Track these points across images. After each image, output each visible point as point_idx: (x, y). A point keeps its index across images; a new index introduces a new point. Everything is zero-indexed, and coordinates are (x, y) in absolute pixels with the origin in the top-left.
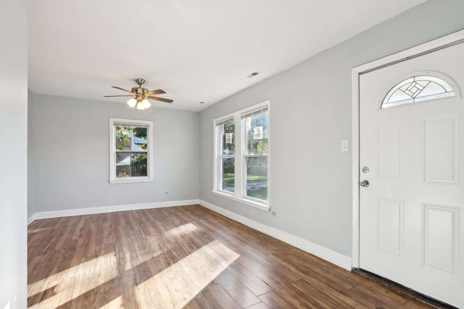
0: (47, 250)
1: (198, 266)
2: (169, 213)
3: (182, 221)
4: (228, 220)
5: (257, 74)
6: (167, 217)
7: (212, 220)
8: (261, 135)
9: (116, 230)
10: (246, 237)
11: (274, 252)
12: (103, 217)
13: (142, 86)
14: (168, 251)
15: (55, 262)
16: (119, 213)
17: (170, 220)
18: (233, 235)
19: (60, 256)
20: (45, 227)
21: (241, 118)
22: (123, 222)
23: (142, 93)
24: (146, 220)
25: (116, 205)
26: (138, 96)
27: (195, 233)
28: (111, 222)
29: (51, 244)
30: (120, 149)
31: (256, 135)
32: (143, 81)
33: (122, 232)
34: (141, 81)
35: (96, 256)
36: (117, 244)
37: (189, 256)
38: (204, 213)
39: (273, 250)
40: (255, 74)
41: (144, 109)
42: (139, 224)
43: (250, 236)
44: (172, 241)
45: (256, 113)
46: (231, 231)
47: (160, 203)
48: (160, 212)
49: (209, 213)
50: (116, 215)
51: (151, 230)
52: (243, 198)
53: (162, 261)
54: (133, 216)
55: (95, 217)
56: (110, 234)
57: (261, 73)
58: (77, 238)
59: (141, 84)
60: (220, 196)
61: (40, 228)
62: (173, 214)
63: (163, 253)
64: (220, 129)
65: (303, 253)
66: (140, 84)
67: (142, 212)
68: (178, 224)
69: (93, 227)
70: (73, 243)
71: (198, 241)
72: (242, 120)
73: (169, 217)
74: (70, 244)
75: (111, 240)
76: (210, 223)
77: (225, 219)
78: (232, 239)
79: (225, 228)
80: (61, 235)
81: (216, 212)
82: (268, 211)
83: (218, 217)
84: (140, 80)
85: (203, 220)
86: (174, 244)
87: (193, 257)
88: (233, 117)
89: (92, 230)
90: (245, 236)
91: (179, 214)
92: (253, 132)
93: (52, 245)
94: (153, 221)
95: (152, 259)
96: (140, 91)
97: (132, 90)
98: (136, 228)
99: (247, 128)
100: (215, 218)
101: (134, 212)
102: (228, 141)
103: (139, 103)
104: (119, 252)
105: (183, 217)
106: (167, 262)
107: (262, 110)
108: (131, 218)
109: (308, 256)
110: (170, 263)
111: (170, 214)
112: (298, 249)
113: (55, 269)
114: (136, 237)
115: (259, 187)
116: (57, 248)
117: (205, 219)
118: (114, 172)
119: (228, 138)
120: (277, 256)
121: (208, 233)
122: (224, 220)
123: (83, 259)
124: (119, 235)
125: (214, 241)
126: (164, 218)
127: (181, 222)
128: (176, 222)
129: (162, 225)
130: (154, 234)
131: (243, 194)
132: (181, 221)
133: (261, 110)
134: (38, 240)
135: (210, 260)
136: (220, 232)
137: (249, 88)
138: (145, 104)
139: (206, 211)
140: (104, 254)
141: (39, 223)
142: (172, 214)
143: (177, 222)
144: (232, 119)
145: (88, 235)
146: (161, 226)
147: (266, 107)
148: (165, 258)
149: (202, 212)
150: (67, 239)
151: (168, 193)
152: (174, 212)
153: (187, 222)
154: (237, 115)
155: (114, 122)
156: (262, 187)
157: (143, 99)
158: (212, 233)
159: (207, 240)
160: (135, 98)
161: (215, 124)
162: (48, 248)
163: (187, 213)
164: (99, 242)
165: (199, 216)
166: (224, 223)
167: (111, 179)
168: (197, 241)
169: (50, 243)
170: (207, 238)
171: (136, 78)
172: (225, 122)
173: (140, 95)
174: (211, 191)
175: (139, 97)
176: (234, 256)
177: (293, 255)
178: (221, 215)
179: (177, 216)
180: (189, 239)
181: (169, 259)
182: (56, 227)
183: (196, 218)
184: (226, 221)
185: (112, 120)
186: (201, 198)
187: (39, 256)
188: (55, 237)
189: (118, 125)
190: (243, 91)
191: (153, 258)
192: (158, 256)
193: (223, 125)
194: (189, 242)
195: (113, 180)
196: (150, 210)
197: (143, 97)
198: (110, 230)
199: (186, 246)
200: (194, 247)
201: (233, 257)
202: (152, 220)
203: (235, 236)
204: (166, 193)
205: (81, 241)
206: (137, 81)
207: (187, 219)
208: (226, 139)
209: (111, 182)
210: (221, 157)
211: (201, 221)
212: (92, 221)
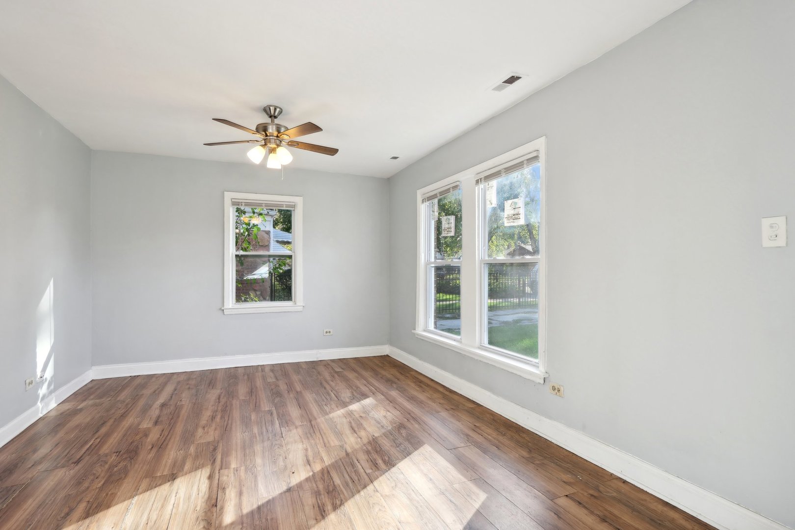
0: (85, 453)
1: (388, 523)
2: (330, 373)
3: (355, 394)
4: (447, 393)
5: (518, 78)
6: (326, 381)
7: (415, 393)
8: (522, 216)
9: (226, 410)
10: (492, 439)
11: (570, 490)
12: (209, 378)
13: (276, 121)
14: (322, 471)
15: (88, 488)
16: (240, 370)
17: (333, 389)
18: (464, 434)
19: (102, 471)
20: (100, 398)
21: (475, 182)
22: (242, 390)
23: (275, 133)
24: (286, 387)
25: (234, 355)
26: (268, 140)
27: (382, 424)
28: (221, 389)
29: (96, 439)
30: (245, 250)
31: (508, 218)
32: (278, 110)
33: (236, 414)
34: (275, 109)
35: (173, 477)
36: (221, 445)
37: (368, 488)
38: (398, 374)
39: (564, 482)
40: (512, 80)
41: (280, 167)
42: (272, 395)
43: (501, 438)
44: (332, 444)
45: (509, 170)
46: (457, 423)
47: (314, 352)
48: (314, 370)
49: (408, 375)
50: (233, 375)
51: (294, 412)
52: (479, 348)
53: (309, 500)
54: (264, 378)
55: (195, 377)
56: (213, 418)
57: (528, 75)
58: (150, 425)
59: (275, 117)
60: (430, 342)
61: (92, 399)
62: (339, 376)
63: (313, 476)
64: (430, 207)
65: (644, 497)
66: (273, 118)
67: (282, 370)
68: (348, 400)
69: (186, 399)
70: (138, 437)
71: (388, 445)
72: (477, 188)
73: (331, 383)
74: (131, 441)
75: (212, 435)
76: (412, 399)
77: (441, 389)
78: (462, 445)
79: (444, 414)
80: (123, 416)
81: (421, 374)
82: (542, 382)
83: (428, 386)
84: (272, 109)
85: (397, 392)
86: (336, 454)
87: (378, 494)
88: (458, 183)
89: (182, 406)
90: (489, 437)
91: (351, 375)
92: (503, 210)
93: (99, 440)
94: (298, 389)
95: (287, 494)
96: (272, 130)
97: (257, 129)
98: (266, 406)
99: (488, 203)
100: (421, 387)
101: (267, 369)
102: (446, 232)
103: (271, 155)
104: (221, 468)
105: (357, 383)
106: (319, 507)
107: (525, 162)
108: (259, 383)
109: (660, 508)
110: (326, 509)
111: (333, 377)
112: (625, 482)
113: (82, 506)
114: (262, 428)
115: (499, 321)
116: (105, 449)
117: (402, 391)
118: (231, 293)
119: (447, 226)
120: (580, 503)
121: (408, 425)
122: (439, 391)
123: (145, 484)
124: (230, 422)
125: (422, 448)
126: (321, 384)
127: (353, 395)
128: (343, 395)
129: (316, 401)
130: (298, 423)
131: (481, 339)
132: (352, 392)
133: (523, 162)
134: (77, 426)
135: (417, 507)
136: (434, 423)
137: (493, 117)
138: (282, 157)
139: (403, 369)
140: (189, 473)
141: (95, 388)
142: (336, 376)
143: (346, 394)
144: (455, 187)
145: (171, 419)
146: (313, 403)
147: (534, 154)
148: (316, 492)
149: (394, 371)
150: (130, 427)
151: (330, 332)
152: (341, 370)
153: (365, 396)
154: (466, 177)
155: (232, 199)
156: (505, 320)
157: (278, 146)
158: (416, 426)
159: (406, 444)
160: (262, 146)
161: (419, 198)
162: (88, 449)
163: (364, 373)
164: (187, 438)
165: (389, 382)
166: (442, 401)
167: (225, 306)
168: (386, 444)
169: (96, 436)
170: (408, 440)
171: (265, 103)
172: (441, 193)
173: (271, 137)
174: (413, 331)
175: (270, 142)
176: (474, 497)
177: (619, 501)
178: (432, 380)
179: (346, 380)
180: (368, 439)
181: (323, 496)
182: (123, 396)
183: (382, 387)
184: (445, 397)
185: (229, 196)
186: (391, 343)
187: (65, 468)
188: (112, 421)
189: (239, 205)
190: (480, 126)
191: (289, 490)
192: (300, 486)
193: (436, 201)
194: (370, 448)
195: (230, 307)
196: (297, 366)
197: (278, 142)
198: (216, 408)
199: (362, 457)
200: (380, 462)
201: (472, 499)
202: (299, 387)
203: (467, 435)
204: (327, 332)
205: (154, 436)
206: (266, 110)
207: (364, 389)
208: (443, 229)
209: (226, 312)
210: (432, 263)
211: (394, 393)
212: (187, 387)
